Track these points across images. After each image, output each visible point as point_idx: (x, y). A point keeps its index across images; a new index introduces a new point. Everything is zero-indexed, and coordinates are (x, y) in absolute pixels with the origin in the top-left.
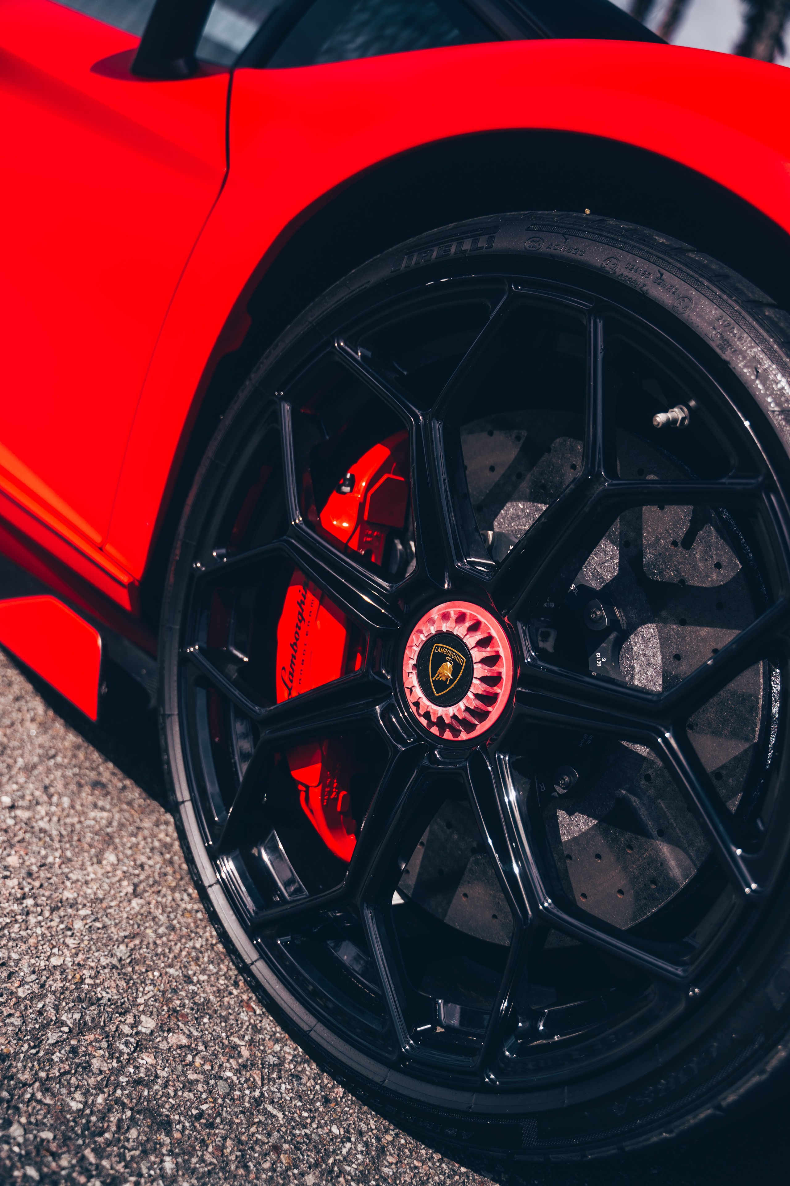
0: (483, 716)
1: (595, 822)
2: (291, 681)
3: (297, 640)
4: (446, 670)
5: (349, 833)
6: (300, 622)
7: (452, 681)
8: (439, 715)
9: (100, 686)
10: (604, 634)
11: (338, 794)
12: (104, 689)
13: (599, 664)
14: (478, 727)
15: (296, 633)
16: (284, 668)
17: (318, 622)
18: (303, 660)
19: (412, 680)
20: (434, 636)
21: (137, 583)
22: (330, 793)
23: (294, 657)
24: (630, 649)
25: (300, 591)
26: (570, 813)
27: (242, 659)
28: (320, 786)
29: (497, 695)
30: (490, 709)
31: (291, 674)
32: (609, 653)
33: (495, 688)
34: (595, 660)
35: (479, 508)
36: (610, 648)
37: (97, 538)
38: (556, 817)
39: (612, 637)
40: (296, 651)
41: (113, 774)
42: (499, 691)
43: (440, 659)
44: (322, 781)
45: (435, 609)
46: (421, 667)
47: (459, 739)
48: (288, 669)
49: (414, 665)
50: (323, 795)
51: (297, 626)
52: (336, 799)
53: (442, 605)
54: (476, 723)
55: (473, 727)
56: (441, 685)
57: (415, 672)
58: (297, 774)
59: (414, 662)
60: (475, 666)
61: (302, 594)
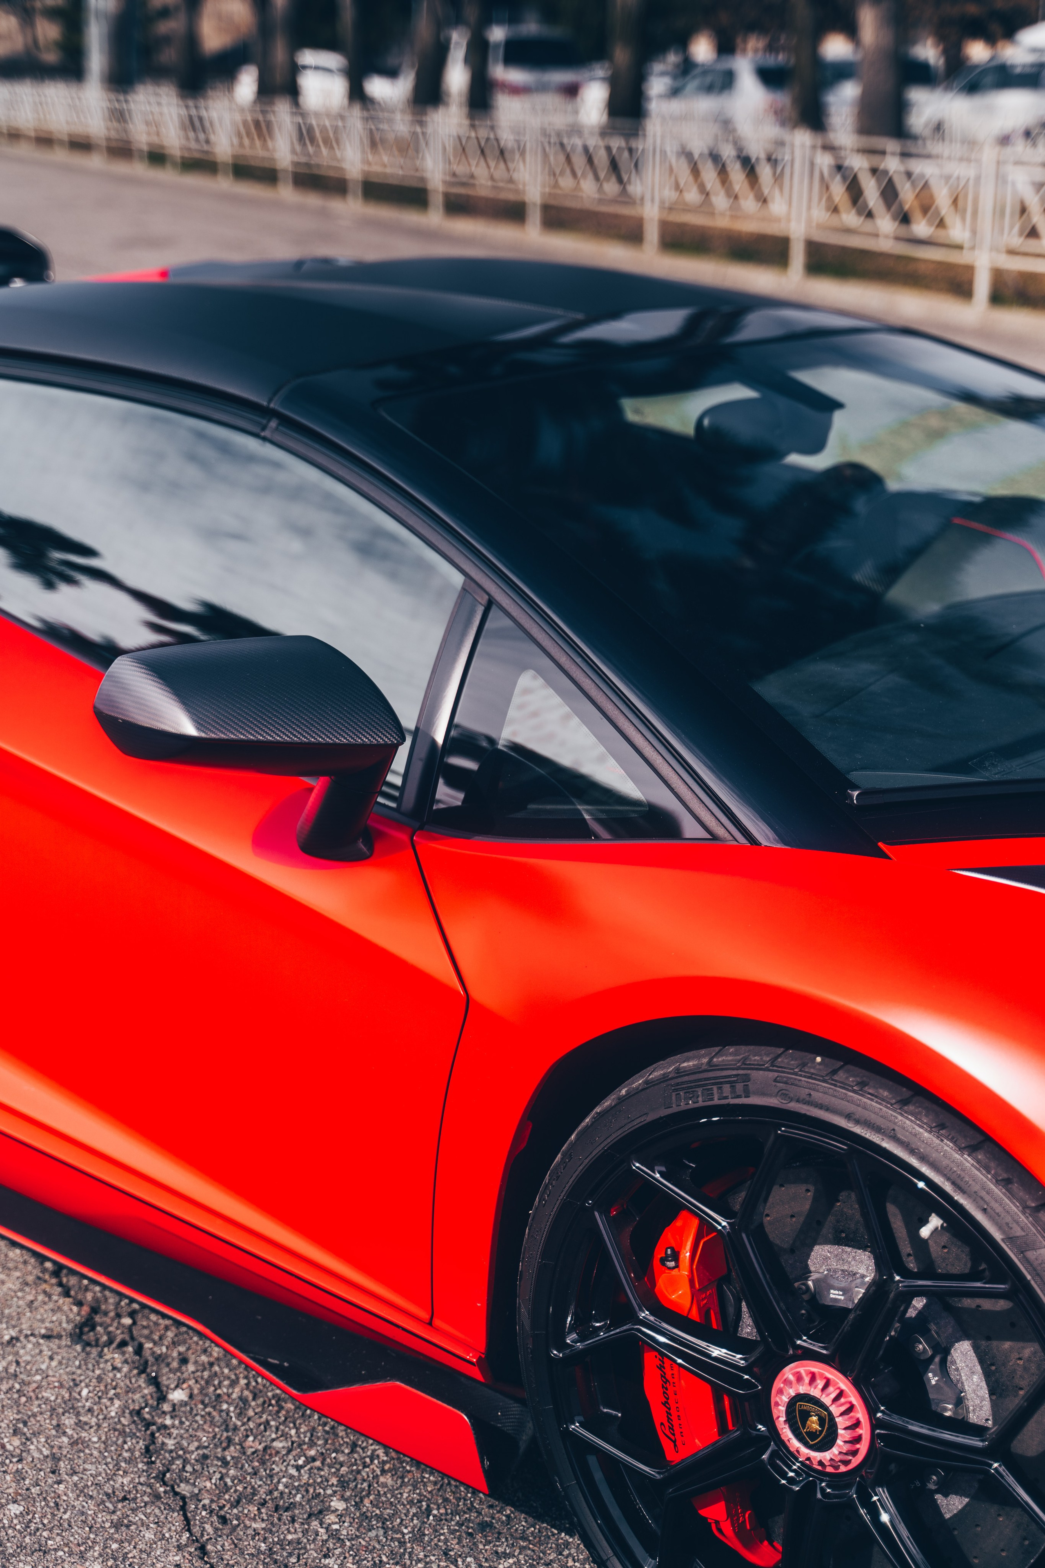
0: (854, 1453)
1: (967, 1500)
2: (674, 1435)
3: (668, 1399)
4: (813, 1423)
5: (762, 1542)
6: (666, 1383)
7: (821, 1432)
8: (819, 1459)
9: (482, 1462)
10: (931, 1360)
11: (744, 1517)
12: (487, 1463)
13: (933, 1382)
14: (852, 1461)
15: (664, 1393)
16: (662, 1424)
17: (682, 1382)
18: (679, 1416)
19: (787, 1433)
20: (794, 1397)
21: (483, 1356)
22: (738, 1519)
23: (669, 1414)
24: (954, 1362)
25: (656, 1357)
26: (946, 1495)
27: (616, 1416)
28: (729, 1520)
29: (860, 1436)
30: (858, 1446)
31: (671, 1428)
32: (939, 1372)
33: (857, 1430)
34: (929, 1380)
35: (792, 1251)
36: (938, 1368)
37: (424, 1315)
38: (935, 1501)
39: (937, 1359)
40: (669, 1409)
41: (491, 1507)
42: (861, 1432)
43: (805, 1415)
44: (729, 1515)
45: (787, 1369)
46: (791, 1421)
47: (840, 1471)
48: (667, 1424)
49: (785, 1421)
50: (733, 1525)
51: (663, 1387)
52: (744, 1521)
53: (792, 1365)
54: (851, 1458)
55: (849, 1462)
56: (813, 1435)
57: (787, 1426)
58: (703, 1512)
59: (784, 1419)
60: (837, 1420)
61: (660, 1359)
